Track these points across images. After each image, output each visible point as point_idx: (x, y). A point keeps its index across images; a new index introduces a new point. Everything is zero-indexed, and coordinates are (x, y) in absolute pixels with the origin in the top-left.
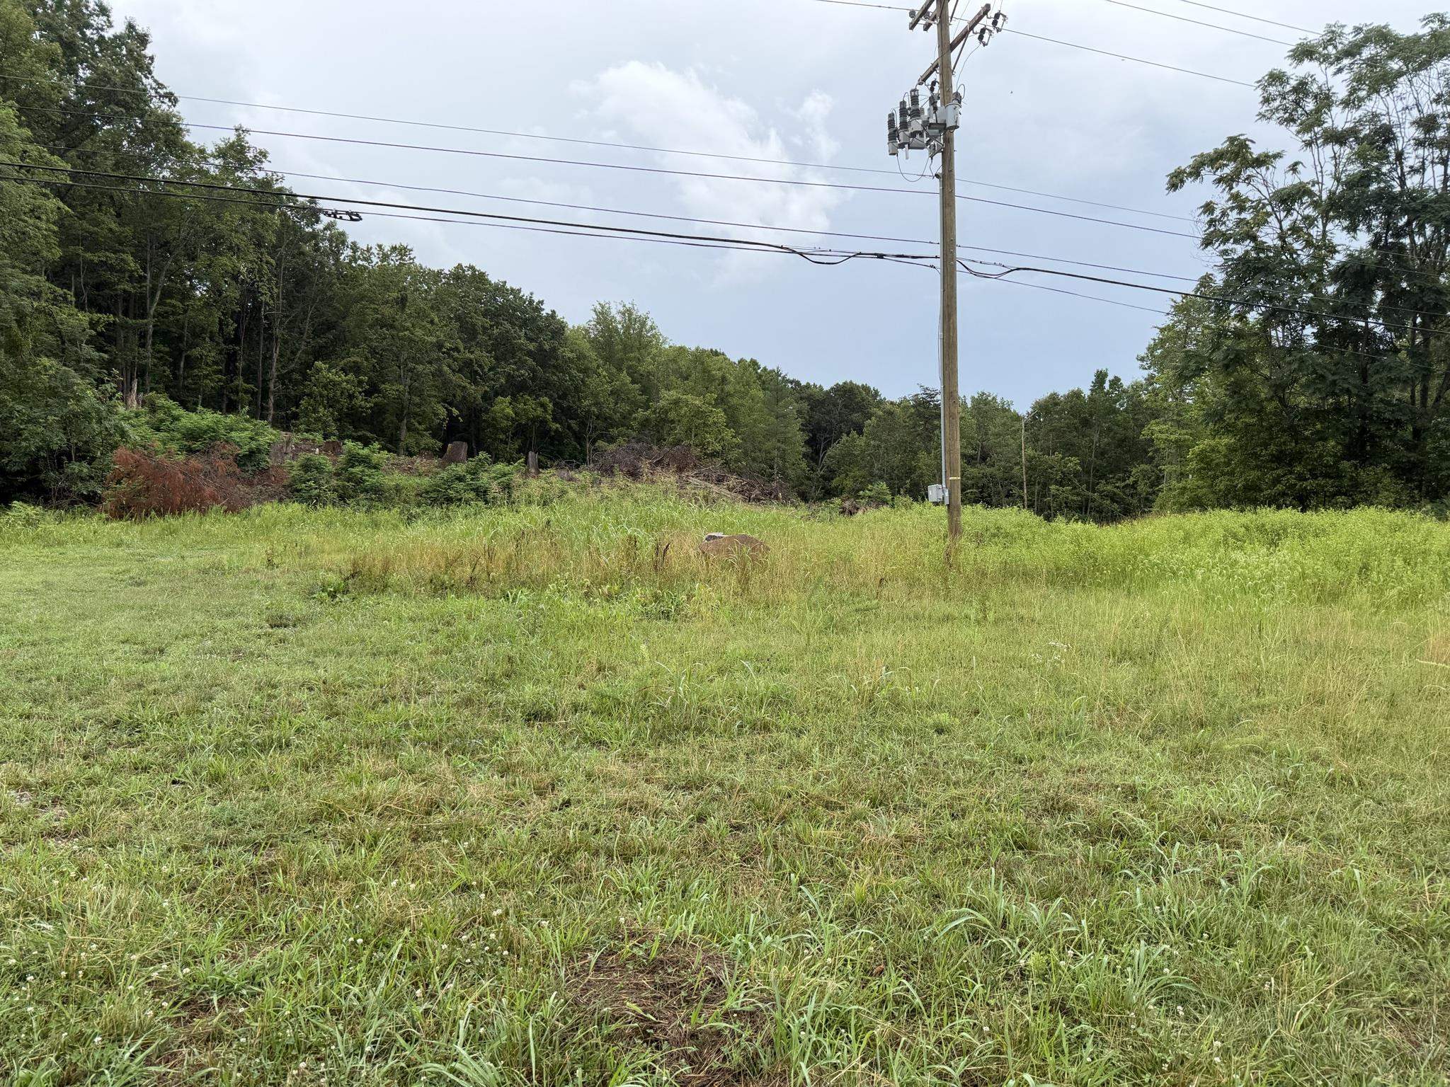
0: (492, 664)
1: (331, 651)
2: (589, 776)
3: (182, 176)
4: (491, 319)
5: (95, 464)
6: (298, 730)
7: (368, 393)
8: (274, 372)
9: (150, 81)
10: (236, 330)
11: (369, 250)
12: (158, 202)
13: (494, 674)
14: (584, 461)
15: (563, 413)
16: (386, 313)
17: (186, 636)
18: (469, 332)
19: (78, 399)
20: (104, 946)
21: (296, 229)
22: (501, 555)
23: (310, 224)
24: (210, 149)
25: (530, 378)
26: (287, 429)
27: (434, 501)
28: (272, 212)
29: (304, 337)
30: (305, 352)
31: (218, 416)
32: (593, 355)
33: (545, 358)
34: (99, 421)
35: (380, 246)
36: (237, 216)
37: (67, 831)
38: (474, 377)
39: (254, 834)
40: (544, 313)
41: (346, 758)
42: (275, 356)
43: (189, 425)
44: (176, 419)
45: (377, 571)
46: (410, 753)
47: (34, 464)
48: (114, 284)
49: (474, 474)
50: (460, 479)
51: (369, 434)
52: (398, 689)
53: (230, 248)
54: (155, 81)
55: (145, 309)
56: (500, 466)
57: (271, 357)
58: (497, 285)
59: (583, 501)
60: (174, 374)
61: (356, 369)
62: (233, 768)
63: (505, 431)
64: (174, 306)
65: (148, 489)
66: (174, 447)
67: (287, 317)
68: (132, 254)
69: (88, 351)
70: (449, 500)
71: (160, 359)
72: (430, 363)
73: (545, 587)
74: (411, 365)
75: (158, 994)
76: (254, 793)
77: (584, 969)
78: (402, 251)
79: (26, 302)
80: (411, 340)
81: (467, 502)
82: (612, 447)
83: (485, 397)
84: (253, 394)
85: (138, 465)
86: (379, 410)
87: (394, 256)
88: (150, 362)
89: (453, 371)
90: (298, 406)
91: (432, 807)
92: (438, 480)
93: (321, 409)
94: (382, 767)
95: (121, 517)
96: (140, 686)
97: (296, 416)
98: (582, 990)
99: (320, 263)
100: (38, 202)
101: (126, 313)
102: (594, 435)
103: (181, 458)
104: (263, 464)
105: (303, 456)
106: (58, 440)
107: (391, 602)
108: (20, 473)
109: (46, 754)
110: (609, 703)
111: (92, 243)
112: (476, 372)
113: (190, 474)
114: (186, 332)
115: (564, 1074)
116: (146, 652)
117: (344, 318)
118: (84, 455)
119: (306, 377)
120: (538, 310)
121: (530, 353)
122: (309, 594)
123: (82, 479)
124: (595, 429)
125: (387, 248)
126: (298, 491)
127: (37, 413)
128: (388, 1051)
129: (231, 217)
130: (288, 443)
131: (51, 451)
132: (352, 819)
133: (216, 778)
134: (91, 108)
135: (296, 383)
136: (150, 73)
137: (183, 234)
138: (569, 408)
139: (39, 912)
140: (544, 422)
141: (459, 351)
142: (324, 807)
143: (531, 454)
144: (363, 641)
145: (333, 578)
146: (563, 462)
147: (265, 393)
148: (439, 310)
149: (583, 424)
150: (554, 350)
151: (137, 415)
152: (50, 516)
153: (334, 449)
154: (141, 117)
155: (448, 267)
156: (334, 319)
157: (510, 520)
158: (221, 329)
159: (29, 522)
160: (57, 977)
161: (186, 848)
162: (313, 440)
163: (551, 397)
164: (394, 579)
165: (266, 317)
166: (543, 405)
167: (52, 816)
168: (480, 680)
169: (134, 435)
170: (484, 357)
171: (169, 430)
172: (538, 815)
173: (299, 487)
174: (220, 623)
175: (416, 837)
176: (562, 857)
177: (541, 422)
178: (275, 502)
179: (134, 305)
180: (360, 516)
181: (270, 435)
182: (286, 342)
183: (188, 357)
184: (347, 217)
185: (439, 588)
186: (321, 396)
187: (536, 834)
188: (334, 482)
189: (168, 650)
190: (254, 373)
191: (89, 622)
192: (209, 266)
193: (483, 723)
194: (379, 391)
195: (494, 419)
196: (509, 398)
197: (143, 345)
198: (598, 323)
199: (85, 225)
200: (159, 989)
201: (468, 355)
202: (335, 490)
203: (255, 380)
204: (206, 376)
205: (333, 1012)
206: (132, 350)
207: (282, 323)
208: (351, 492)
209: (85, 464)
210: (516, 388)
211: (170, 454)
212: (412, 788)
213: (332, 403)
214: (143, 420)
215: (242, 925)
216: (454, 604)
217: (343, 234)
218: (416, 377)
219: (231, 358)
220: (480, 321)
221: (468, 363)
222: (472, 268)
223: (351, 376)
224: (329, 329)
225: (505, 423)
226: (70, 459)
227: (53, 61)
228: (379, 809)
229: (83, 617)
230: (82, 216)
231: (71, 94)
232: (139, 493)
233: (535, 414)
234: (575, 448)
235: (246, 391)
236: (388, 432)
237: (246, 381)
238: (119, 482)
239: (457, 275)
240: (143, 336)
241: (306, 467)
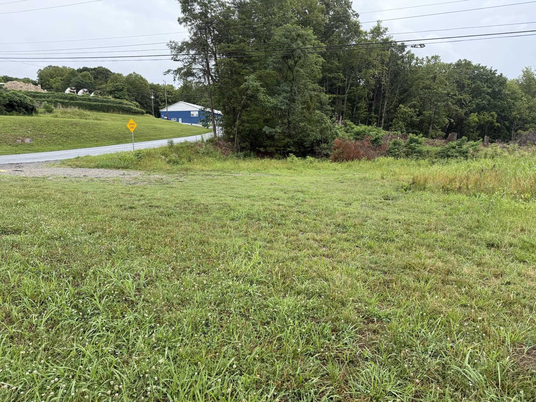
0: (470, 222)
1: (407, 210)
2: (519, 274)
3: (359, 43)
4: (472, 81)
5: (329, 144)
6: (396, 236)
7: (418, 115)
8: (385, 110)
9: (351, 11)
10: (373, 95)
11: (422, 59)
12: (351, 54)
13: (471, 226)
14: (511, 139)
15: (501, 118)
16: (428, 83)
17: (357, 200)
18: (461, 87)
19: (325, 123)
20: (341, 293)
21: (396, 55)
22: (472, 178)
23: (401, 53)
24: (369, 31)
25: (487, 104)
26: (388, 130)
27: (442, 156)
28: (388, 50)
29: (396, 96)
30: (396, 102)
31: (366, 126)
32: (520, 91)
33: (495, 95)
34: (331, 130)
35: (427, 57)
36: (376, 54)
37: (328, 255)
38: (461, 105)
39: (384, 268)
40: (497, 75)
41: (414, 249)
42: (386, 104)
43: (357, 130)
44: (353, 128)
45: (422, 182)
46: (438, 251)
47: (312, 145)
48: (336, 84)
49: (459, 146)
50: (454, 148)
51: (417, 131)
52: (433, 227)
53: (373, 66)
54: (352, 10)
55: (344, 92)
56: (472, 142)
57: (384, 104)
58: (475, 66)
59: (511, 157)
60: (352, 113)
61: (414, 106)
62: (375, 245)
63: (473, 127)
64: (353, 89)
65: (343, 152)
66: (352, 138)
67: (390, 89)
68: (342, 73)
69: (329, 107)
70: (448, 156)
71: (348, 108)
72: (444, 101)
73: (493, 193)
74: (435, 103)
75: (358, 312)
76: (382, 255)
77: (521, 352)
78: (436, 58)
79: (313, 93)
80: (437, 93)
81: (456, 157)
82: (526, 133)
83: (466, 114)
84: (377, 118)
85: (341, 144)
86: (422, 122)
87: (432, 60)
88: (345, 109)
89: (453, 104)
90: (392, 122)
91: (449, 272)
92: (444, 148)
93: (400, 122)
94: (428, 254)
95: (335, 161)
96: (345, 215)
97: (391, 125)
98: (521, 359)
99: (404, 67)
100: (317, 60)
101: (339, 94)
102: (516, 128)
103: (354, 141)
104: (380, 143)
105: (394, 140)
106: (319, 137)
107: (427, 194)
108: (308, 147)
109: (321, 232)
110: (528, 245)
111: (330, 71)
112: (463, 104)
113: (356, 147)
114: (357, 98)
115: (514, 390)
116: (346, 204)
117: (411, 87)
118: (326, 141)
119: (396, 111)
120: (494, 74)
121: (488, 94)
122: (397, 190)
123: (325, 149)
124: (517, 125)
125: (430, 58)
126: (391, 152)
127: (314, 128)
128: (437, 356)
129: (374, 55)
130: (389, 135)
131: (317, 140)
132: (419, 271)
133: (370, 248)
134: (333, 25)
135: (392, 113)
136: (351, 8)
137: (358, 63)
138: (505, 116)
139: (323, 277)
140: (492, 123)
141: (456, 96)
142: (408, 264)
143: (486, 137)
144: (418, 208)
145: (406, 184)
146: (500, 140)
147: (381, 117)
148: (449, 79)
149: (511, 123)
150: (500, 91)
151: (341, 128)
152: (317, 160)
153: (405, 137)
154: (348, 24)
155: (454, 61)
156: (407, 88)
157: (476, 165)
158: (368, 96)
159: (311, 162)
160: (329, 299)
161: (362, 268)
162: (398, 134)
163: (496, 112)
164: (428, 186)
165: (383, 90)
166: (492, 116)
167: (323, 250)
168: (465, 228)
169: (340, 134)
170: (466, 97)
171: (350, 132)
172: (496, 285)
173: (391, 151)
174: (368, 197)
175: (443, 282)
176: (508, 304)
177: (490, 123)
178: (383, 156)
179: (341, 90)
180: (413, 162)
181: (383, 133)
182: (389, 98)
183: (357, 107)
184: (420, 46)
185: (446, 190)
186: (401, 117)
187: (495, 292)
188: (405, 149)
189: (352, 204)
190: (378, 111)
191: (329, 193)
192: (366, 73)
193: (468, 245)
194: (422, 114)
195: (469, 123)
196: (476, 114)
197: (343, 104)
198: (524, 76)
199: (329, 65)
200: (358, 311)
201: (460, 97)
202: (404, 152)
203: (378, 113)
204: (362, 113)
205: (416, 336)
206: (340, 106)
207: (388, 91)
208: (410, 153)
209: (326, 144)
210: (480, 109)
211: (350, 140)
212: (440, 264)
213: (404, 120)
214: (343, 129)
215: (382, 298)
216: (452, 197)
217: (413, 55)
218: (437, 107)
219: (371, 105)
220: (467, 82)
221: (460, 100)
222: (465, 60)
223: (412, 109)
224: (405, 92)
225: (473, 124)
226: (322, 143)
227: (323, 11)
228: (428, 269)
229: (328, 192)
230: (328, 62)
231: (327, 22)
232: (340, 154)
233: (488, 120)
234: (506, 134)
235: (375, 118)
236: (424, 130)
237: (375, 114)
238: (335, 150)
239: (459, 65)
240: (343, 101)
241: (395, 144)
